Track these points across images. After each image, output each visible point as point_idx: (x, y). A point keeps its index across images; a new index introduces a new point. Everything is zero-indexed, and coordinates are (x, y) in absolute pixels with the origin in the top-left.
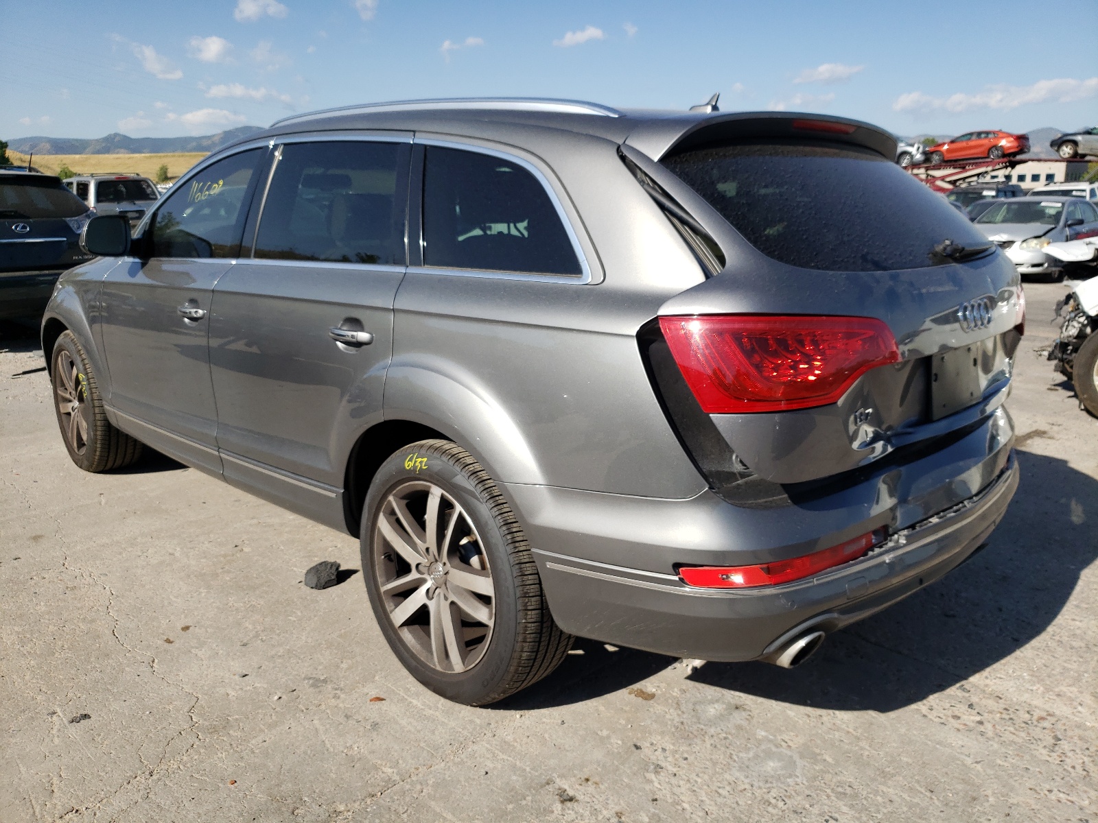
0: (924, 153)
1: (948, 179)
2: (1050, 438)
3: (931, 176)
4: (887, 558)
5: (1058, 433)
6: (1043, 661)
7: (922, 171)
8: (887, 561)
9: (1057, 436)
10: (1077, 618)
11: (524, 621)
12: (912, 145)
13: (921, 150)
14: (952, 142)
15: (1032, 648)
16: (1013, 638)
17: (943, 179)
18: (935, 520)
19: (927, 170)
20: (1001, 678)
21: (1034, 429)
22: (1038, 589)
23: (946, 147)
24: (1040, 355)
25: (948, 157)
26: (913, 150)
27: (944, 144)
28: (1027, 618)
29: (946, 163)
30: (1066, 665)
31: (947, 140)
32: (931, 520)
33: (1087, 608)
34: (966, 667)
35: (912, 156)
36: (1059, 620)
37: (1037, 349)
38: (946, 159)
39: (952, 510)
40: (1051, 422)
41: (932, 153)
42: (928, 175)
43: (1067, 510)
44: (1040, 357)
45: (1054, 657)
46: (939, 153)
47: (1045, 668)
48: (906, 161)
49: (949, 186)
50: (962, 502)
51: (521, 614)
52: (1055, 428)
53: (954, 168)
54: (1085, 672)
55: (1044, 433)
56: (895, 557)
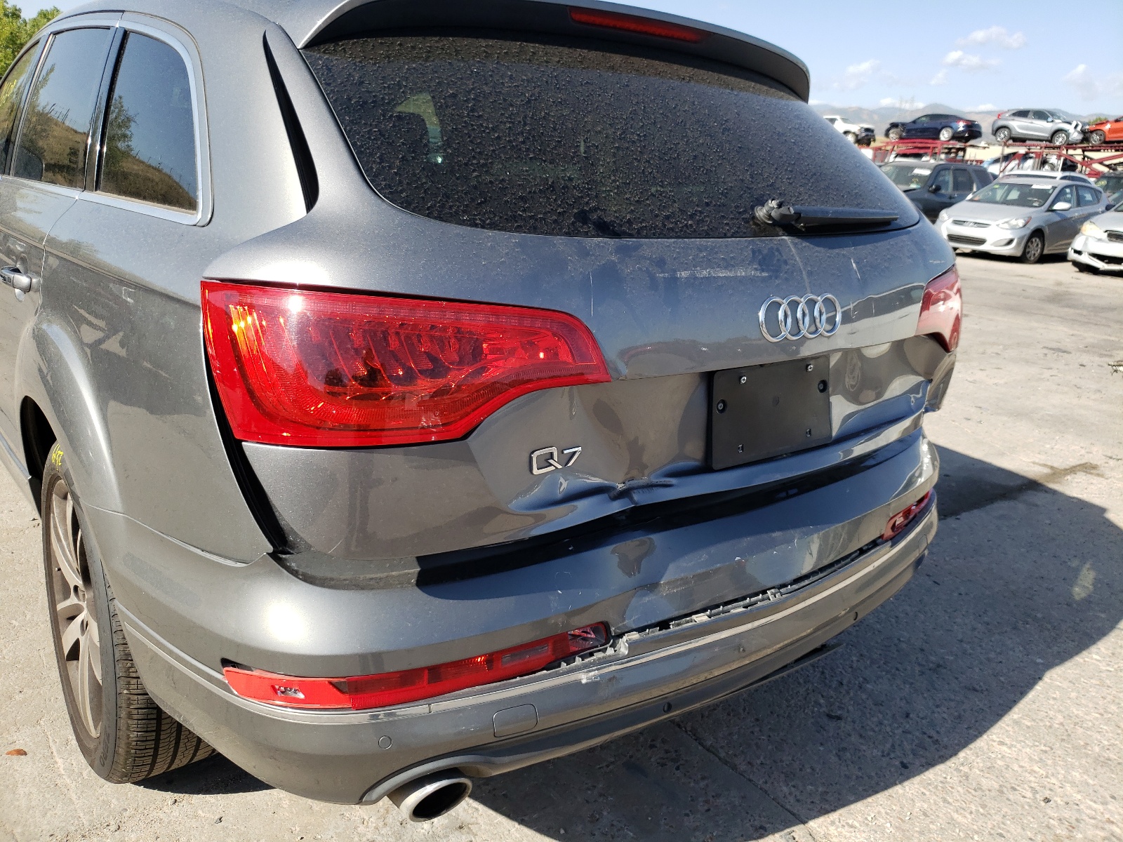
0: (1083, 132)
1: (1107, 163)
2: (1098, 475)
3: (1088, 158)
4: (584, 678)
5: (1112, 469)
6: (926, 806)
7: (1079, 151)
8: (584, 681)
9: (1108, 473)
10: (1007, 741)
11: (125, 692)
12: (1070, 123)
13: (1079, 128)
14: (1117, 121)
15: (921, 783)
16: (902, 763)
17: (1101, 162)
18: (702, 618)
19: (1083, 151)
20: (852, 826)
21: (1083, 461)
22: (975, 690)
23: (1108, 126)
24: (1116, 371)
25: (1110, 137)
26: (1070, 128)
27: (1107, 122)
28: (938, 732)
29: (1107, 144)
30: (955, 816)
31: (1111, 119)
32: (694, 617)
33: (1028, 727)
34: (812, 802)
35: (1068, 136)
36: (981, 743)
37: (1113, 364)
38: (1107, 140)
39: (741, 603)
40: (1110, 455)
41: (1092, 132)
42: (1084, 157)
43: (1071, 577)
44: (1115, 373)
45: (945, 801)
46: (1100, 132)
47: (922, 817)
48: (1061, 139)
49: (1106, 170)
50: (764, 592)
51: (121, 683)
52: (1112, 462)
53: (1117, 150)
54: (977, 833)
55: (1094, 467)
56: (601, 676)
